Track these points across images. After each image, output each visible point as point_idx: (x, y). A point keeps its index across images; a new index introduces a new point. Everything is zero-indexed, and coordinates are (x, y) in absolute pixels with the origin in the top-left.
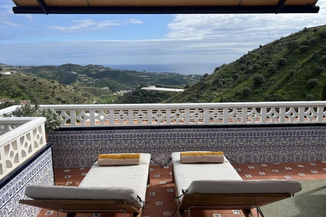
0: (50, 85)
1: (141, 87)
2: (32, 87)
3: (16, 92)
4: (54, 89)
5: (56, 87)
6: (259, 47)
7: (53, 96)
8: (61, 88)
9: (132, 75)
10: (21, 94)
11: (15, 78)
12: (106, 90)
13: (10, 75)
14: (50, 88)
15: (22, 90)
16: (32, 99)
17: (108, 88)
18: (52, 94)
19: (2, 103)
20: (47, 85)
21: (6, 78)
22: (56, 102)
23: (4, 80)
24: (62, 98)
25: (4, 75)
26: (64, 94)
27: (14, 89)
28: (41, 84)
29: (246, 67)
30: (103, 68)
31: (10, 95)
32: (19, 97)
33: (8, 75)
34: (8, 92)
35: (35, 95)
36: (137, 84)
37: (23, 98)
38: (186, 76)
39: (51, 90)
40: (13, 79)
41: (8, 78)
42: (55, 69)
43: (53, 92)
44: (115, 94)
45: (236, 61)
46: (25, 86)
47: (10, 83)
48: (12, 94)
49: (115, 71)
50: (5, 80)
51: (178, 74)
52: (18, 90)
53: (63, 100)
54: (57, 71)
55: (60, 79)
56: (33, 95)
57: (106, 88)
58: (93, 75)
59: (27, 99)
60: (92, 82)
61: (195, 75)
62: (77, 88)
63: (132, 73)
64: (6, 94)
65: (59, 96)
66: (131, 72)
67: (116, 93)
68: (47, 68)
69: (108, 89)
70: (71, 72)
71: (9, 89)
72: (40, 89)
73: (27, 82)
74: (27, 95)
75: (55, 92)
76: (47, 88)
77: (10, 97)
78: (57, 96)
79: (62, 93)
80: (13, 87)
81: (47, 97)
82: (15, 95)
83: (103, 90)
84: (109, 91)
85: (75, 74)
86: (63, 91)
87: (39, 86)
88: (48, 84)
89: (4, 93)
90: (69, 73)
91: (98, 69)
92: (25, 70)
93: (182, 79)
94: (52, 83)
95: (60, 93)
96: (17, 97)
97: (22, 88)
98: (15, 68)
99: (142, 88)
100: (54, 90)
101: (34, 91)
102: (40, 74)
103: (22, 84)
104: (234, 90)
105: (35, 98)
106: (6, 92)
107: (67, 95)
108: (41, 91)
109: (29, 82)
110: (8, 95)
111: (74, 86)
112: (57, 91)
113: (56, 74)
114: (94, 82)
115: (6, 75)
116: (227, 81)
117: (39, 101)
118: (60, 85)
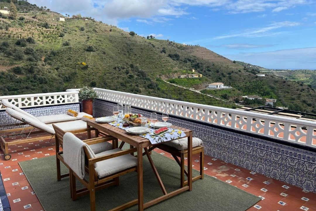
0: (298, 88)
2: (281, 88)
3: (266, 91)
4: (301, 91)
5: (303, 90)
7: (299, 98)
8: (309, 91)
10: (270, 93)
11: (268, 79)
13: (264, 77)
14: (298, 90)
15: (271, 90)
16: (278, 99)
18: (298, 96)
19: (252, 99)
21: (261, 79)
22: (301, 104)
23: (258, 81)
24: (307, 101)
25: (260, 77)
26: (311, 97)
27: (265, 89)
28: (289, 86)
31: (261, 93)
32: (268, 95)
33: (263, 76)
34: (260, 91)
35: (282, 96)
37: (271, 97)
39: (299, 92)
40: (266, 80)
41: (262, 79)
42: (309, 73)
43: (300, 94)
46: (275, 87)
47: (263, 83)
48: (262, 92)
50: (260, 81)
52: (269, 89)
53: (309, 102)
54: (310, 75)
55: (312, 82)
56: (280, 95)
59: (274, 98)
64: (258, 92)
65: (305, 99)
68: (302, 72)
71: (261, 88)
72: (287, 91)
73: (277, 84)
74: (274, 95)
75: (302, 94)
76: (294, 90)
77: (260, 95)
78: (303, 98)
80: (264, 87)
81: (293, 98)
82: (265, 94)
86: (310, 95)
87: (287, 88)
89: (256, 91)
92: (280, 73)
95: (307, 95)
96: (266, 95)
97: (272, 88)
98: (272, 71)
100: (301, 93)
102: (293, 77)
103: (273, 85)
105: (281, 98)
106: (258, 90)
108: (288, 92)
109: (279, 83)
110: (259, 93)
113: (310, 78)
115: (261, 77)
117: (284, 101)
118: (308, 89)
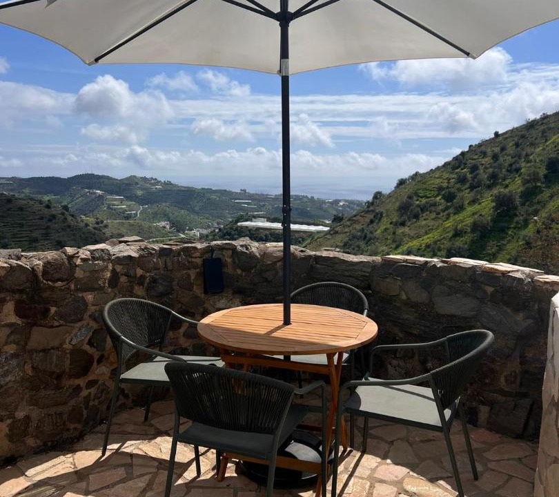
1: (237, 221)
6: (493, 136)
9: (218, 199)
12: (164, 227)
17: (167, 224)
20: (34, 212)
29: (469, 176)
30: (157, 182)
36: (229, 216)
38: (328, 202)
44: (183, 236)
45: (443, 166)
49: (184, 189)
51: (312, 197)
57: (163, 224)
58: (137, 197)
60: (135, 212)
61: (346, 201)
62: (102, 222)
63: (219, 195)
66: (216, 191)
67: (184, 233)
69: (168, 227)
70: (91, 191)
79: (68, 230)
83: (156, 228)
84: (171, 230)
85: (100, 195)
88: (39, 210)
90: (89, 192)
91: (148, 185)
93: (321, 209)
94: (46, 209)
99: (239, 224)
101: (6, 224)
104: (448, 225)
107: (78, 236)
111: (97, 219)
112: (56, 225)
114: (139, 212)
116: (429, 205)
